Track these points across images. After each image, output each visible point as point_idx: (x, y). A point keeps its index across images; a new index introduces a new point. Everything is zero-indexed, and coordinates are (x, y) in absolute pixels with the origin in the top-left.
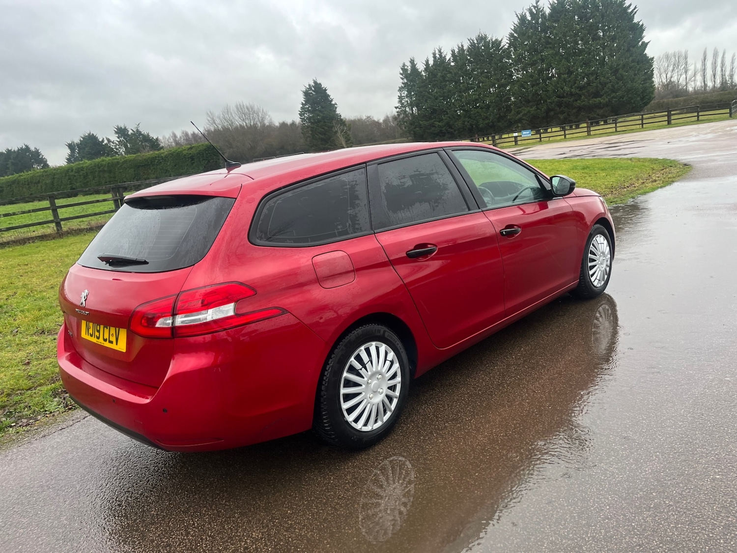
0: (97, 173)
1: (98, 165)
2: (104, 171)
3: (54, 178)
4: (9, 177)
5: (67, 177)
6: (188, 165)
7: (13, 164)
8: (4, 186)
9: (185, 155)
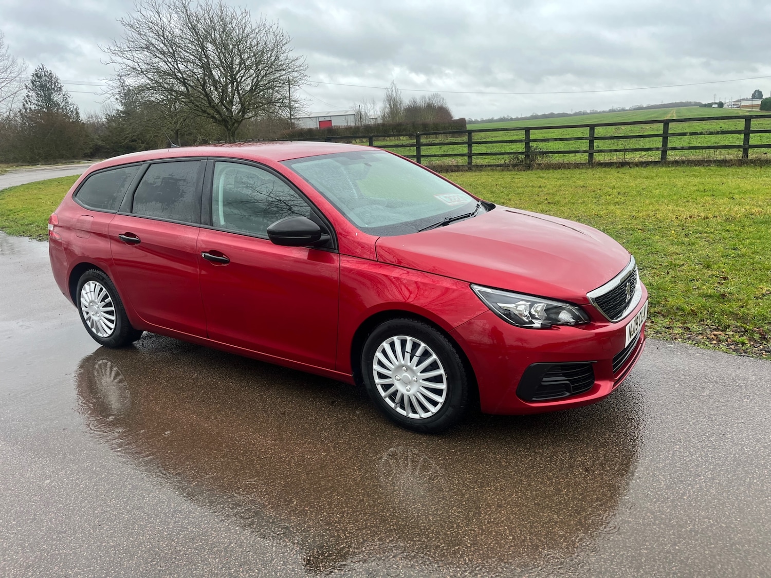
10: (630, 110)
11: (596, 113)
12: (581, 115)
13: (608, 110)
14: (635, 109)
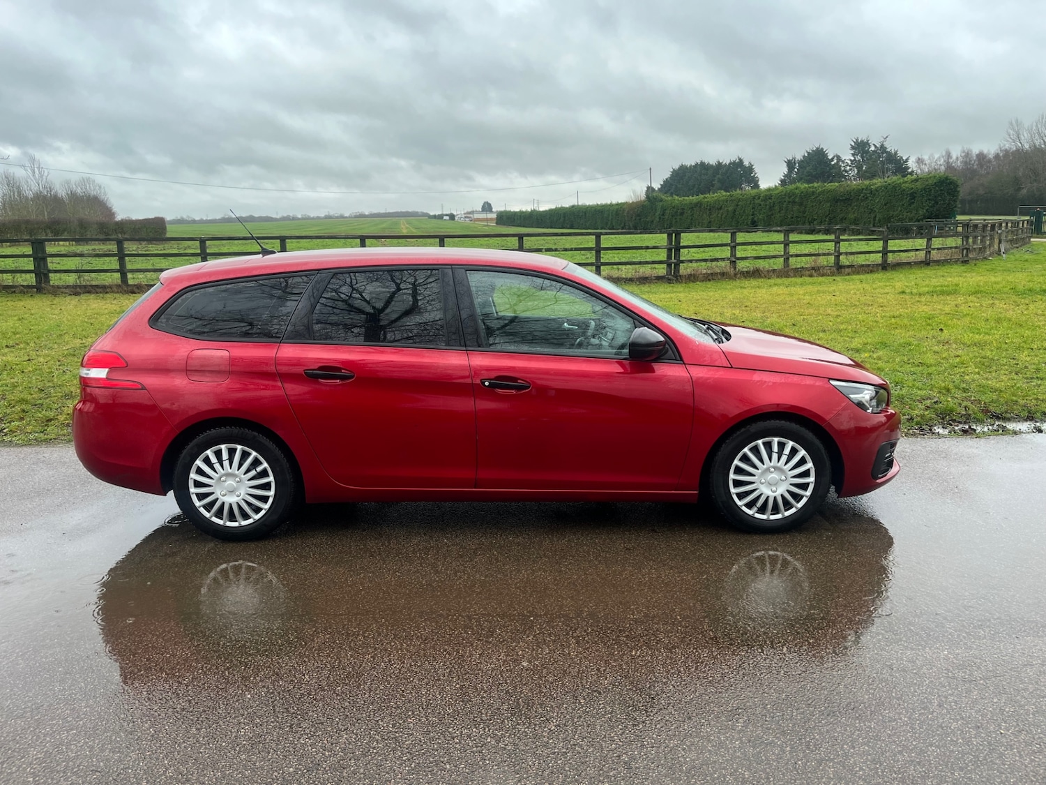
0: (785, 204)
1: (789, 194)
2: (794, 202)
3: (737, 205)
4: (694, 198)
5: (751, 206)
6: (903, 205)
7: (719, 180)
8: (686, 208)
9: (904, 190)
10: (349, 217)
11: (309, 218)
12: (290, 220)
13: (323, 216)
14: (356, 217)
